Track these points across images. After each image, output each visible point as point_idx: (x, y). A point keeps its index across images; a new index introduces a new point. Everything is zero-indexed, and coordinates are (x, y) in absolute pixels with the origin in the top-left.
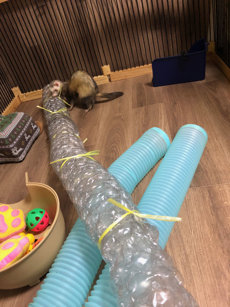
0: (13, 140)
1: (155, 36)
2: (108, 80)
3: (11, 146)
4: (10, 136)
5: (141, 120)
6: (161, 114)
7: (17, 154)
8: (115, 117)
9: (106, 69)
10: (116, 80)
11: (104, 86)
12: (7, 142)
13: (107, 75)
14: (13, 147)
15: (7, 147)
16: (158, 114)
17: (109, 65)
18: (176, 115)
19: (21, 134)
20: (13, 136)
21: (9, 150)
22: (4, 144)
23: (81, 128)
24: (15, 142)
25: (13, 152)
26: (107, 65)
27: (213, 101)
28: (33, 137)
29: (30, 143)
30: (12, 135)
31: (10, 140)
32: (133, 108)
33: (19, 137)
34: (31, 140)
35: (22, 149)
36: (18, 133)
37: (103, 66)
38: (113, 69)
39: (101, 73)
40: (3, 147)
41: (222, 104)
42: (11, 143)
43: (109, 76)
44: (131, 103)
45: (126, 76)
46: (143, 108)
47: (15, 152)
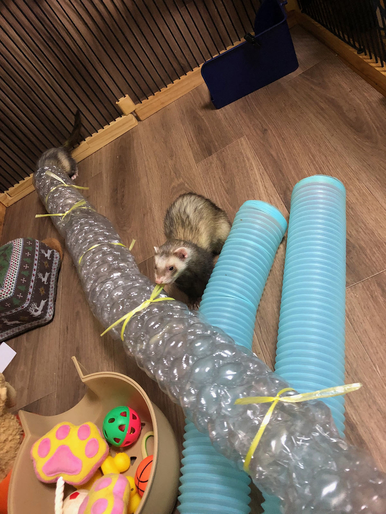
0: (25, 293)
1: (187, 18)
2: (134, 120)
3: (26, 305)
4: (17, 291)
5: (219, 181)
6: (248, 159)
7: (39, 313)
8: (173, 188)
9: (125, 103)
10: (148, 115)
11: (133, 133)
12: (16, 302)
13: (131, 113)
14: (29, 306)
15: (20, 309)
16: (244, 161)
17: (127, 95)
18: (274, 153)
19: (33, 278)
20: (22, 288)
21: (26, 312)
22: (14, 306)
23: (125, 228)
24: (29, 296)
25: (33, 313)
26: (125, 96)
27: (327, 107)
28: (54, 272)
29: (52, 284)
30: (20, 287)
31: (20, 296)
32: (197, 161)
33: (32, 284)
34: (53, 278)
35: (45, 301)
36: (28, 279)
37: (118, 101)
38: (137, 99)
39: (120, 113)
40: (14, 311)
41: (345, 109)
42: (23, 300)
43: (134, 113)
44: (191, 153)
45: (163, 103)
46: (214, 156)
47: (36, 311)
